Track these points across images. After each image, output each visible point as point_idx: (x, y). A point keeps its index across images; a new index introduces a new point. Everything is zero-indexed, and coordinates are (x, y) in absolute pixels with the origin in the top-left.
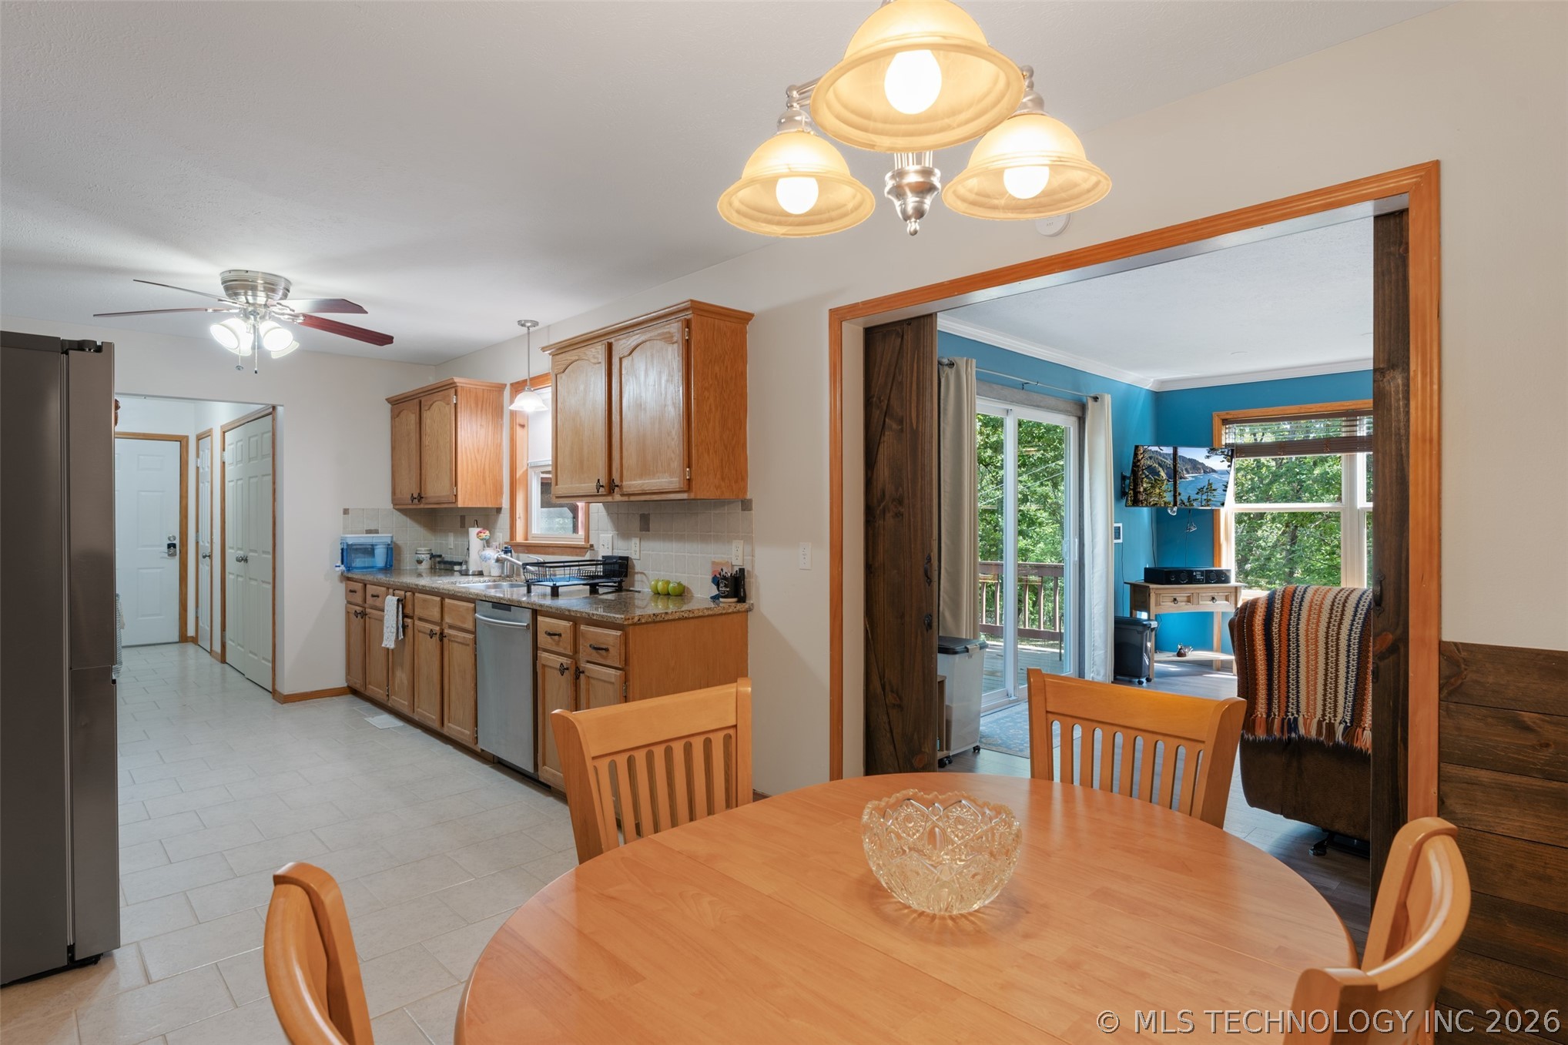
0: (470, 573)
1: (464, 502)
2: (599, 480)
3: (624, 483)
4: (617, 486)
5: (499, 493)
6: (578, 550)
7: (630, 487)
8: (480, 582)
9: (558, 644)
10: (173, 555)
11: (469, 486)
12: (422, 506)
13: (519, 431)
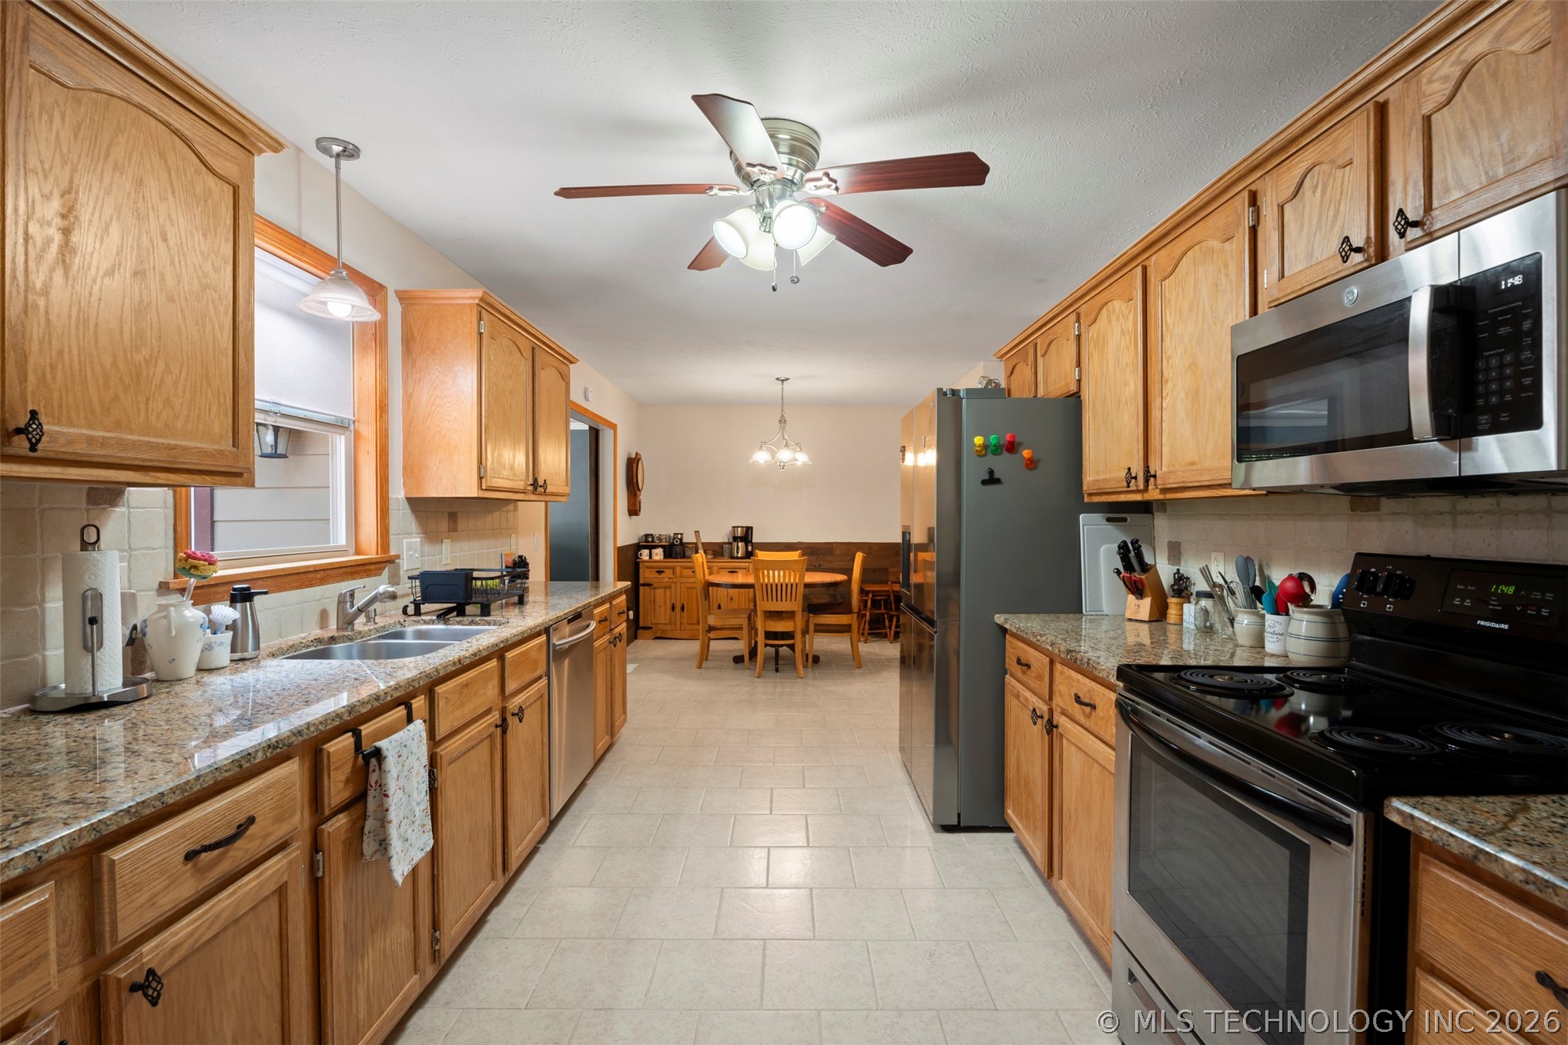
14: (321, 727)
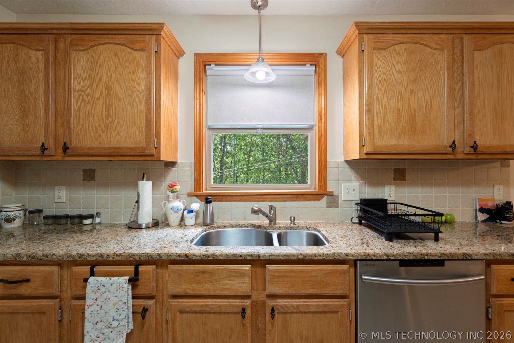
14: (60, 258)
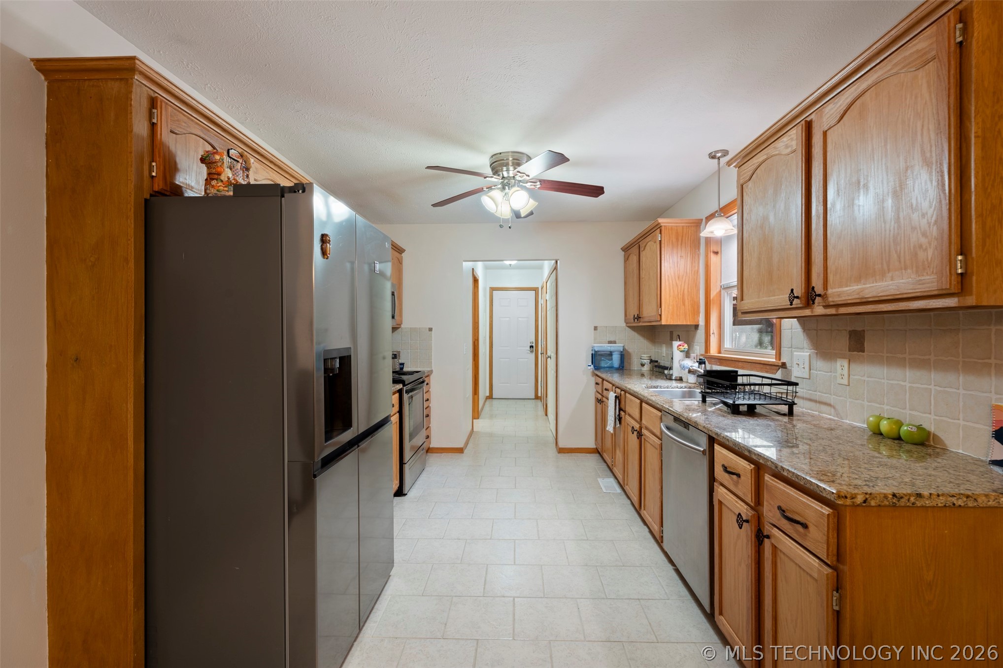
0: (674, 378)
1: (667, 320)
2: (792, 290)
3: (830, 291)
4: (819, 295)
5: (696, 312)
6: (768, 367)
7: (839, 296)
8: (678, 388)
9: (736, 484)
10: (532, 352)
11: (671, 307)
12: (641, 324)
13: (713, 258)
